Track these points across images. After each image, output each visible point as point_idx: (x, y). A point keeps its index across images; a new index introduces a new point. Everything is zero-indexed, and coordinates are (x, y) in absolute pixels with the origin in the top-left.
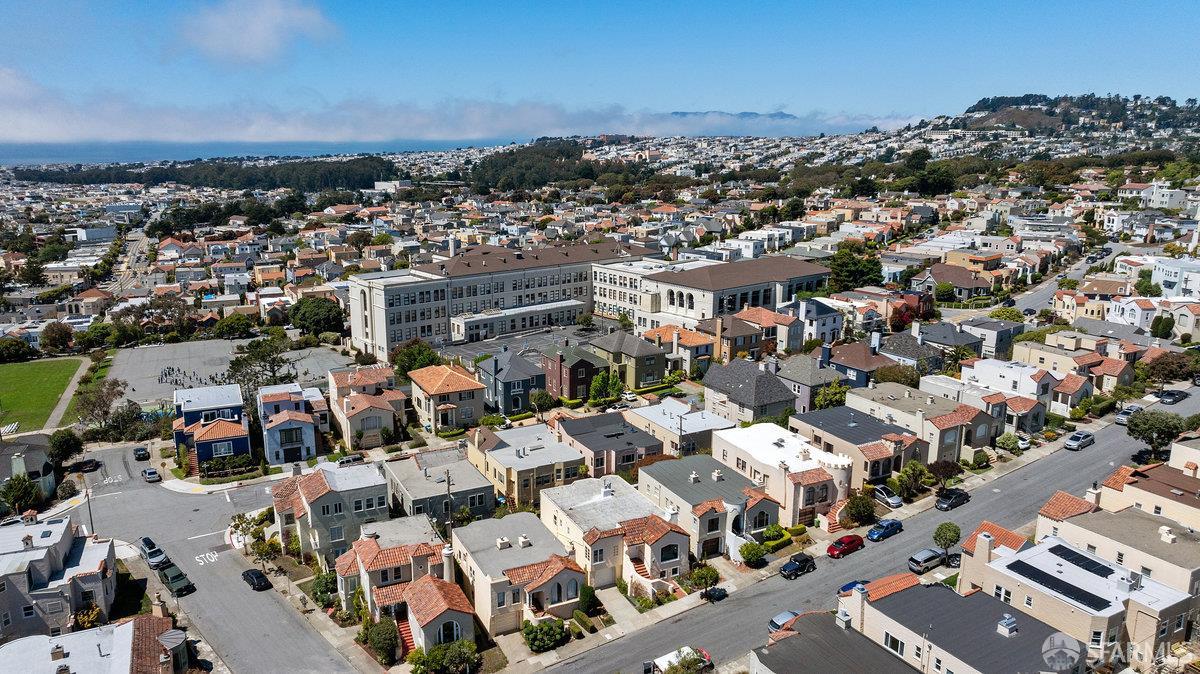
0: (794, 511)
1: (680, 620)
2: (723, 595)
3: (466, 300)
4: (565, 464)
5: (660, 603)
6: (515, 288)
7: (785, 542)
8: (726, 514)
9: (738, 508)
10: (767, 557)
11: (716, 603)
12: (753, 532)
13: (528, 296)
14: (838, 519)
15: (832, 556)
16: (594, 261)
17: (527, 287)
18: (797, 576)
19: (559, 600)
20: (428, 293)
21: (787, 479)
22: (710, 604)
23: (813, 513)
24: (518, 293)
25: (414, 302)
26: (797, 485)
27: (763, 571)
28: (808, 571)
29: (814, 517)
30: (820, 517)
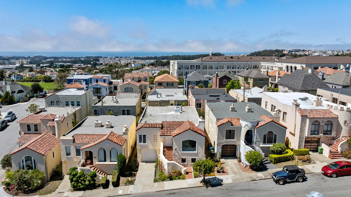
0: (300, 137)
1: (174, 193)
2: (218, 183)
3: (208, 70)
4: (175, 101)
5: (171, 178)
6: (228, 68)
7: (287, 157)
8: (241, 128)
9: (250, 125)
10: (268, 166)
11: (210, 188)
12: (261, 146)
13: (233, 72)
14: (339, 149)
15: (325, 174)
16: (262, 61)
17: (233, 68)
18: (285, 183)
19: (105, 161)
20: (194, 66)
21: (297, 112)
22: (205, 188)
23: (318, 142)
24: (229, 70)
25: (188, 69)
26: (304, 117)
27: (260, 174)
28: (297, 181)
29: (319, 145)
30: (324, 146)
